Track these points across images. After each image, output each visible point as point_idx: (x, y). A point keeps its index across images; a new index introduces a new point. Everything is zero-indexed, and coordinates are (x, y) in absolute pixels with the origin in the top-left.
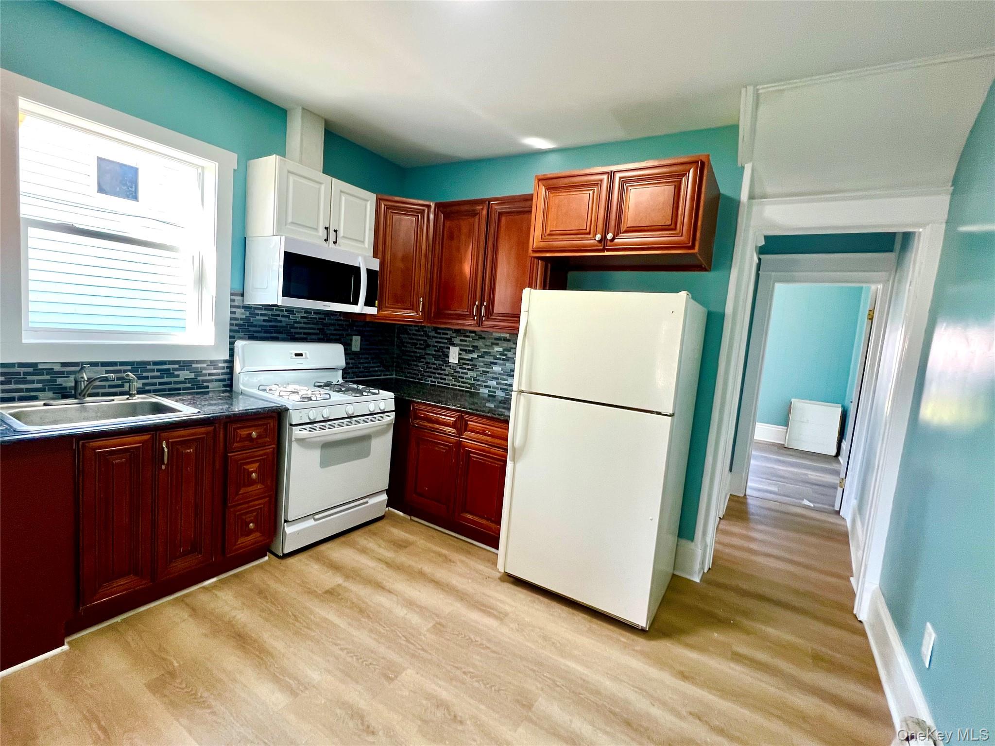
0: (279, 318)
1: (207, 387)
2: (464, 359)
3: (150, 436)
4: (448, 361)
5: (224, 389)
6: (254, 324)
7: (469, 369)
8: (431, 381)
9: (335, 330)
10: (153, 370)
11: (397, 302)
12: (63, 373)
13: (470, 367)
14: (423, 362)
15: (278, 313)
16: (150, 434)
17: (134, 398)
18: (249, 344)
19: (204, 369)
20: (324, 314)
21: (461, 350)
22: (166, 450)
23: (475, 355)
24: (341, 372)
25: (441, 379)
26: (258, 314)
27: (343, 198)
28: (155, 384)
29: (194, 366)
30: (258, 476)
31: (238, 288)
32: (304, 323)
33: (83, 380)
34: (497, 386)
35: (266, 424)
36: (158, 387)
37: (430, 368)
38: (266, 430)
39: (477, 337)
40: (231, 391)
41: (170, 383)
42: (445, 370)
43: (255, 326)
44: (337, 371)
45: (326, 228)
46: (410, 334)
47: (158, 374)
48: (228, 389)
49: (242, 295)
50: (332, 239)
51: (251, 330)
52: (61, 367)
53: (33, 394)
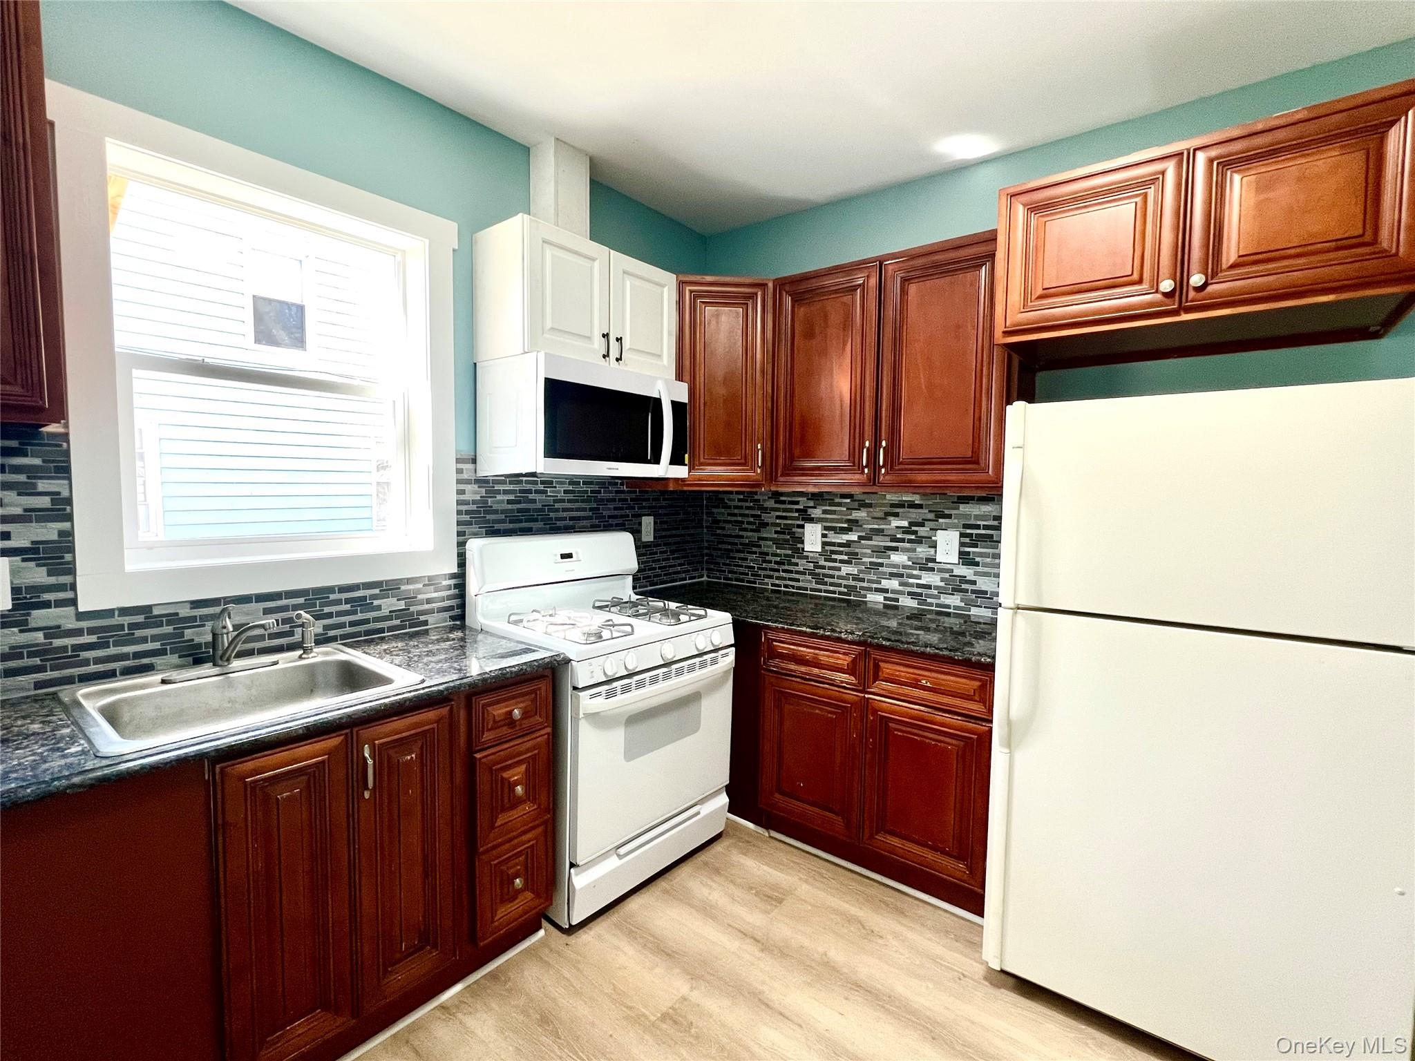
0: (531, 496)
1: (426, 623)
2: (833, 544)
3: (342, 737)
4: (803, 549)
5: (453, 623)
6: (494, 508)
7: (842, 562)
8: (773, 585)
9: (615, 509)
10: (338, 602)
11: (720, 454)
12: (194, 618)
13: (846, 558)
14: (755, 553)
15: (529, 487)
16: (342, 735)
17: (311, 656)
18: (489, 544)
19: (419, 591)
20: (598, 483)
21: (826, 528)
22: (370, 762)
23: (853, 537)
24: (629, 581)
25: (790, 579)
26: (498, 492)
27: (628, 284)
28: (342, 626)
29: (403, 588)
30: (527, 791)
31: (467, 451)
32: (569, 501)
33: (225, 631)
34: (901, 588)
35: (534, 691)
36: (348, 630)
37: (770, 562)
38: (534, 701)
39: (856, 505)
40: (463, 627)
41: (366, 621)
42: (797, 564)
43: (496, 512)
44: (624, 578)
45: (604, 336)
46: (729, 507)
47: (348, 607)
48: (458, 623)
49: (474, 461)
50: (614, 353)
51: (489, 520)
52: (191, 608)
53: (145, 661)
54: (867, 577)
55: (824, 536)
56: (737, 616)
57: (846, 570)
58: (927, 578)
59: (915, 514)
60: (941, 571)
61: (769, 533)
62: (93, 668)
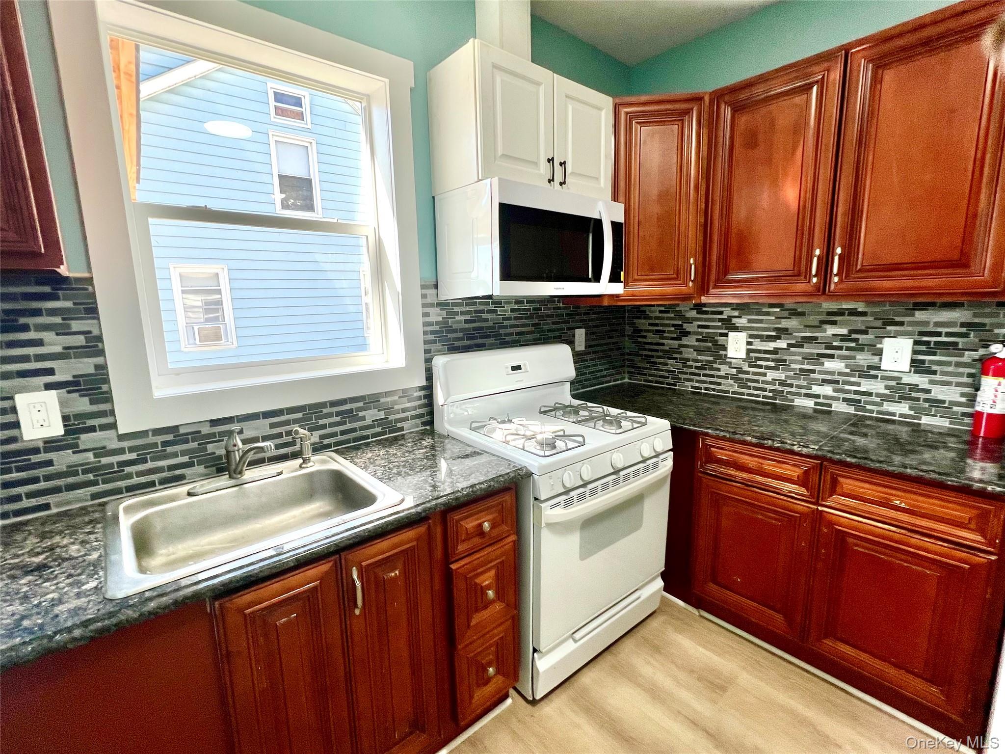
0: (484, 316)
1: (402, 429)
2: (759, 351)
3: (331, 564)
4: (726, 355)
5: (423, 428)
6: (454, 328)
7: (767, 368)
8: (692, 387)
9: (553, 323)
10: (330, 415)
11: (652, 269)
12: (213, 435)
13: (773, 364)
14: (675, 359)
15: (481, 307)
16: (331, 561)
17: (309, 465)
18: (451, 359)
19: (395, 403)
20: (538, 302)
21: (751, 336)
22: (358, 584)
23: (782, 344)
24: (568, 384)
25: (711, 383)
26: (457, 313)
27: (570, 108)
28: (334, 435)
29: (382, 400)
30: (497, 593)
31: (430, 279)
32: (516, 318)
33: (236, 448)
34: (835, 394)
35: (501, 503)
36: (340, 438)
37: (691, 367)
38: (501, 512)
39: (786, 314)
40: (432, 433)
41: (354, 430)
42: (719, 370)
43: (455, 331)
44: (563, 385)
45: (549, 161)
46: (651, 318)
47: (338, 419)
48: (428, 427)
49: (436, 286)
50: (558, 178)
51: (450, 338)
52: (211, 426)
53: (178, 472)
54: (795, 382)
55: (749, 343)
56: (674, 422)
57: (771, 375)
58: (866, 385)
59: (859, 322)
60: (884, 378)
61: (691, 340)
62: (136, 480)
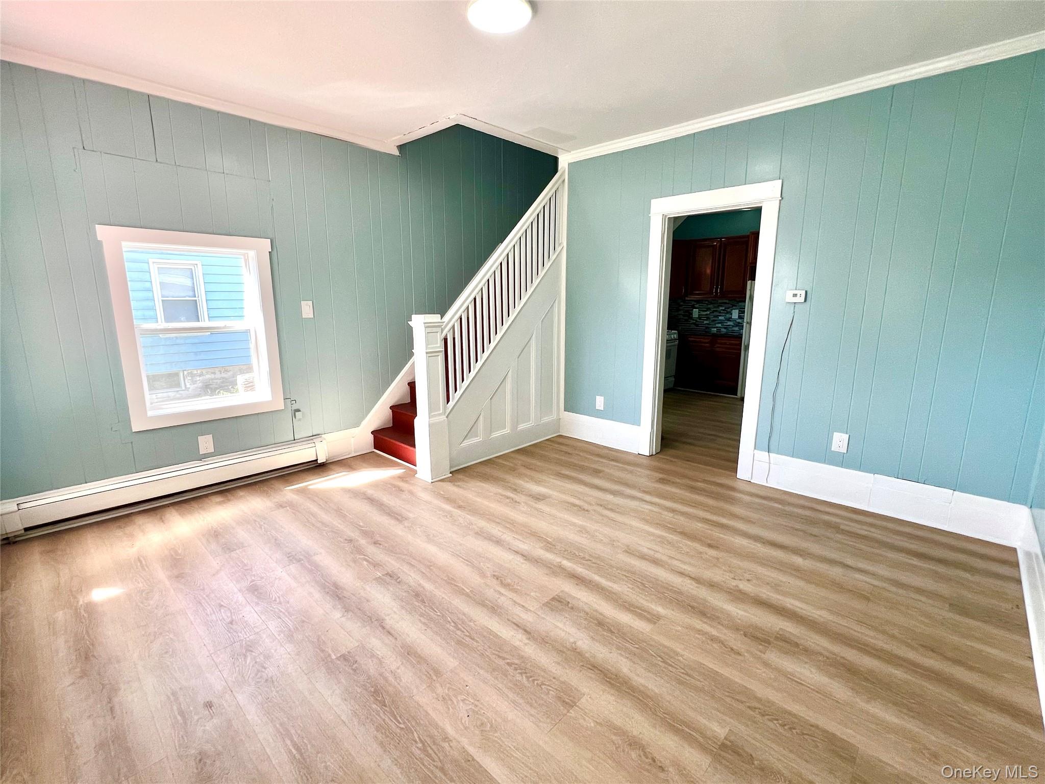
2: (702, 315)
4: (693, 315)
13: (705, 319)
21: (700, 310)
23: (708, 312)
34: (721, 326)
39: (709, 303)
42: (690, 321)
54: (712, 324)
55: (699, 312)
57: (705, 322)
58: (729, 323)
59: (727, 306)
60: (733, 321)
61: (681, 312)
